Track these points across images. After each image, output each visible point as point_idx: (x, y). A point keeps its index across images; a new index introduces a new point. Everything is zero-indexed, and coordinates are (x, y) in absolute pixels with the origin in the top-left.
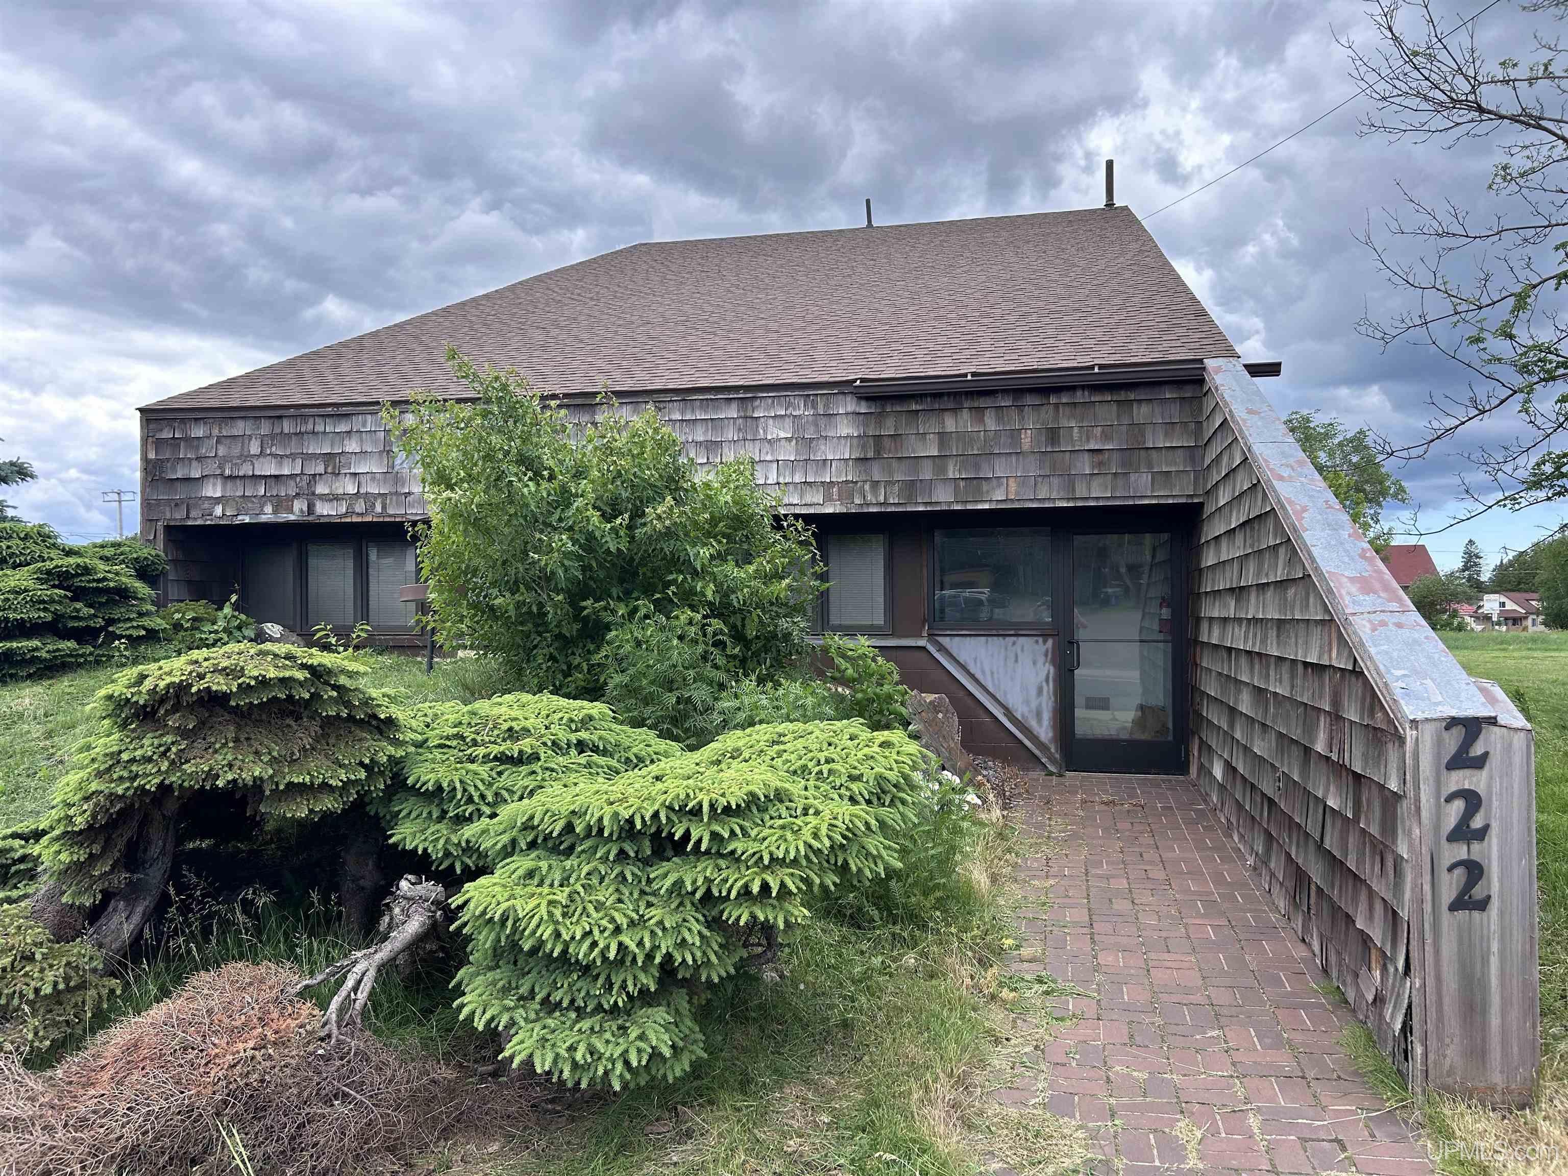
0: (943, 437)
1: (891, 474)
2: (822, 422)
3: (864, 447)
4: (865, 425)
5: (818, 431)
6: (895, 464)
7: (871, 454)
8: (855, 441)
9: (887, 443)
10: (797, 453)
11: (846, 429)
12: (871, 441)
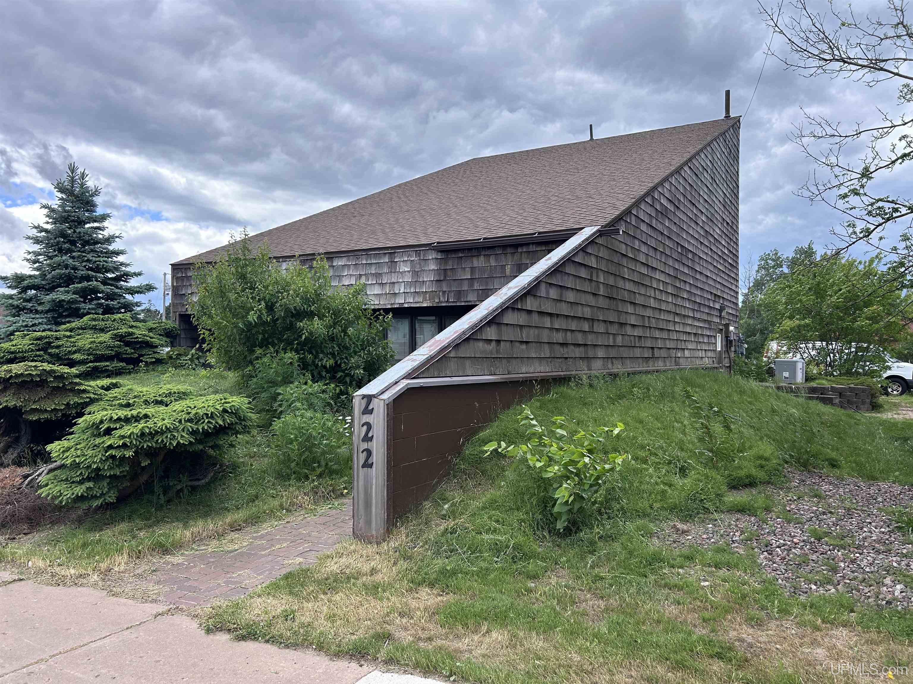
0: (473, 269)
1: (450, 287)
2: (423, 263)
3: (439, 274)
4: (440, 264)
5: (420, 267)
6: (452, 282)
7: (442, 278)
8: (436, 272)
9: (449, 273)
10: (412, 277)
11: (433, 266)
12: (443, 271)
